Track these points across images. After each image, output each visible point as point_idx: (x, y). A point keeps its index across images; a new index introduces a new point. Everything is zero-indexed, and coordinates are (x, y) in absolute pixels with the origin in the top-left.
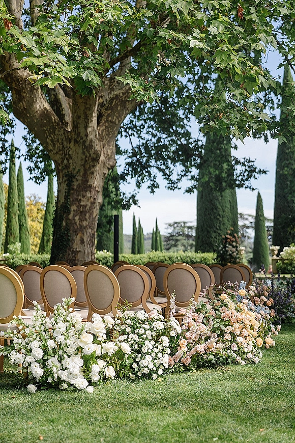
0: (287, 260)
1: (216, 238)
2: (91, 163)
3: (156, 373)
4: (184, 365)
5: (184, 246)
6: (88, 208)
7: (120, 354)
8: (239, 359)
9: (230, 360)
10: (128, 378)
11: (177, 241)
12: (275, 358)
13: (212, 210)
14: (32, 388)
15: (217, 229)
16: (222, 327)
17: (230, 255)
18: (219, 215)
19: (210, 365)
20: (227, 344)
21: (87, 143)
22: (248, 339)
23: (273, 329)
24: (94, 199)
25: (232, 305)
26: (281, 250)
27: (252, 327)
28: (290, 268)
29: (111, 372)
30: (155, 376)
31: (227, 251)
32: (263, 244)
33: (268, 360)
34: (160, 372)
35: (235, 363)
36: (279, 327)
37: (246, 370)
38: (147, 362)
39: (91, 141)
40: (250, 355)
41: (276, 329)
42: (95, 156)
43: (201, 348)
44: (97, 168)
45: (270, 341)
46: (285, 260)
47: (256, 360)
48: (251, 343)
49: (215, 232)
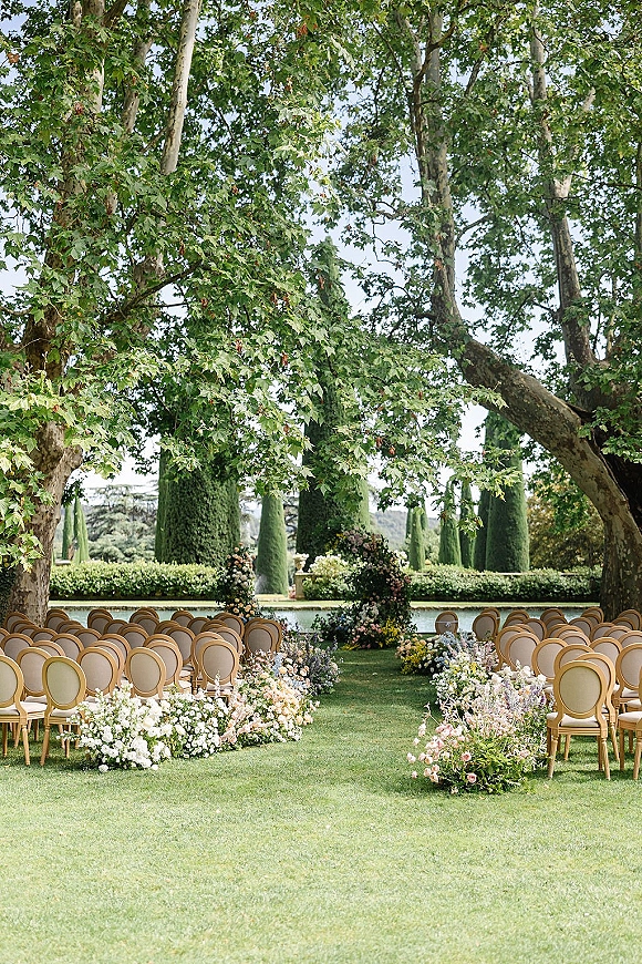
0: (321, 576)
1: (200, 534)
2: (50, 464)
3: (208, 752)
4: (231, 745)
5: (126, 532)
6: (42, 528)
7: (175, 735)
8: (280, 737)
9: (272, 738)
10: (182, 757)
11: (112, 521)
12: (313, 735)
13: (195, 485)
14: (104, 768)
15: (203, 520)
16: (265, 706)
17: (238, 584)
18: (207, 496)
19: (254, 743)
20: (270, 724)
21: (45, 437)
22: (289, 717)
23: (311, 705)
24: (52, 515)
25: (274, 684)
26: (310, 561)
27: (293, 705)
28: (324, 590)
29: (167, 753)
30: (207, 755)
31: (234, 579)
32: (276, 534)
33: (307, 738)
34: (212, 751)
35: (277, 741)
36: (318, 703)
37: (288, 747)
38: (201, 741)
39: (51, 433)
40: (290, 734)
41: (315, 706)
42: (56, 455)
43: (247, 727)
44: (57, 470)
45: (309, 718)
46: (317, 576)
47: (297, 738)
48: (291, 721)
49: (199, 525)
